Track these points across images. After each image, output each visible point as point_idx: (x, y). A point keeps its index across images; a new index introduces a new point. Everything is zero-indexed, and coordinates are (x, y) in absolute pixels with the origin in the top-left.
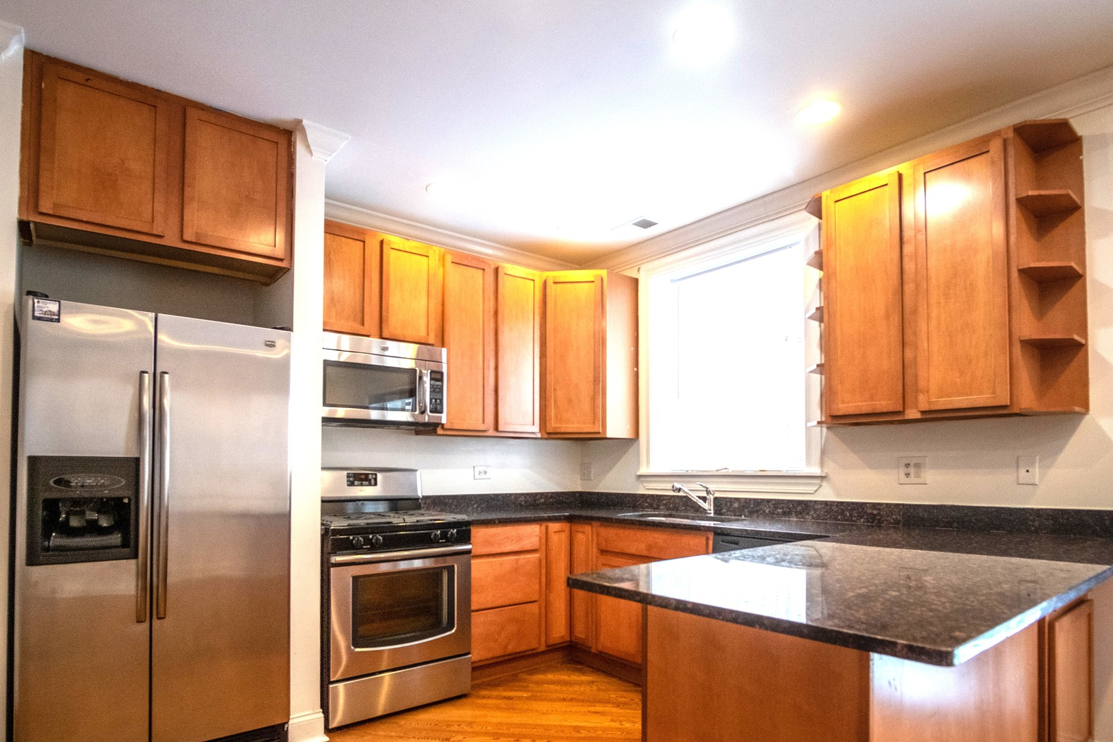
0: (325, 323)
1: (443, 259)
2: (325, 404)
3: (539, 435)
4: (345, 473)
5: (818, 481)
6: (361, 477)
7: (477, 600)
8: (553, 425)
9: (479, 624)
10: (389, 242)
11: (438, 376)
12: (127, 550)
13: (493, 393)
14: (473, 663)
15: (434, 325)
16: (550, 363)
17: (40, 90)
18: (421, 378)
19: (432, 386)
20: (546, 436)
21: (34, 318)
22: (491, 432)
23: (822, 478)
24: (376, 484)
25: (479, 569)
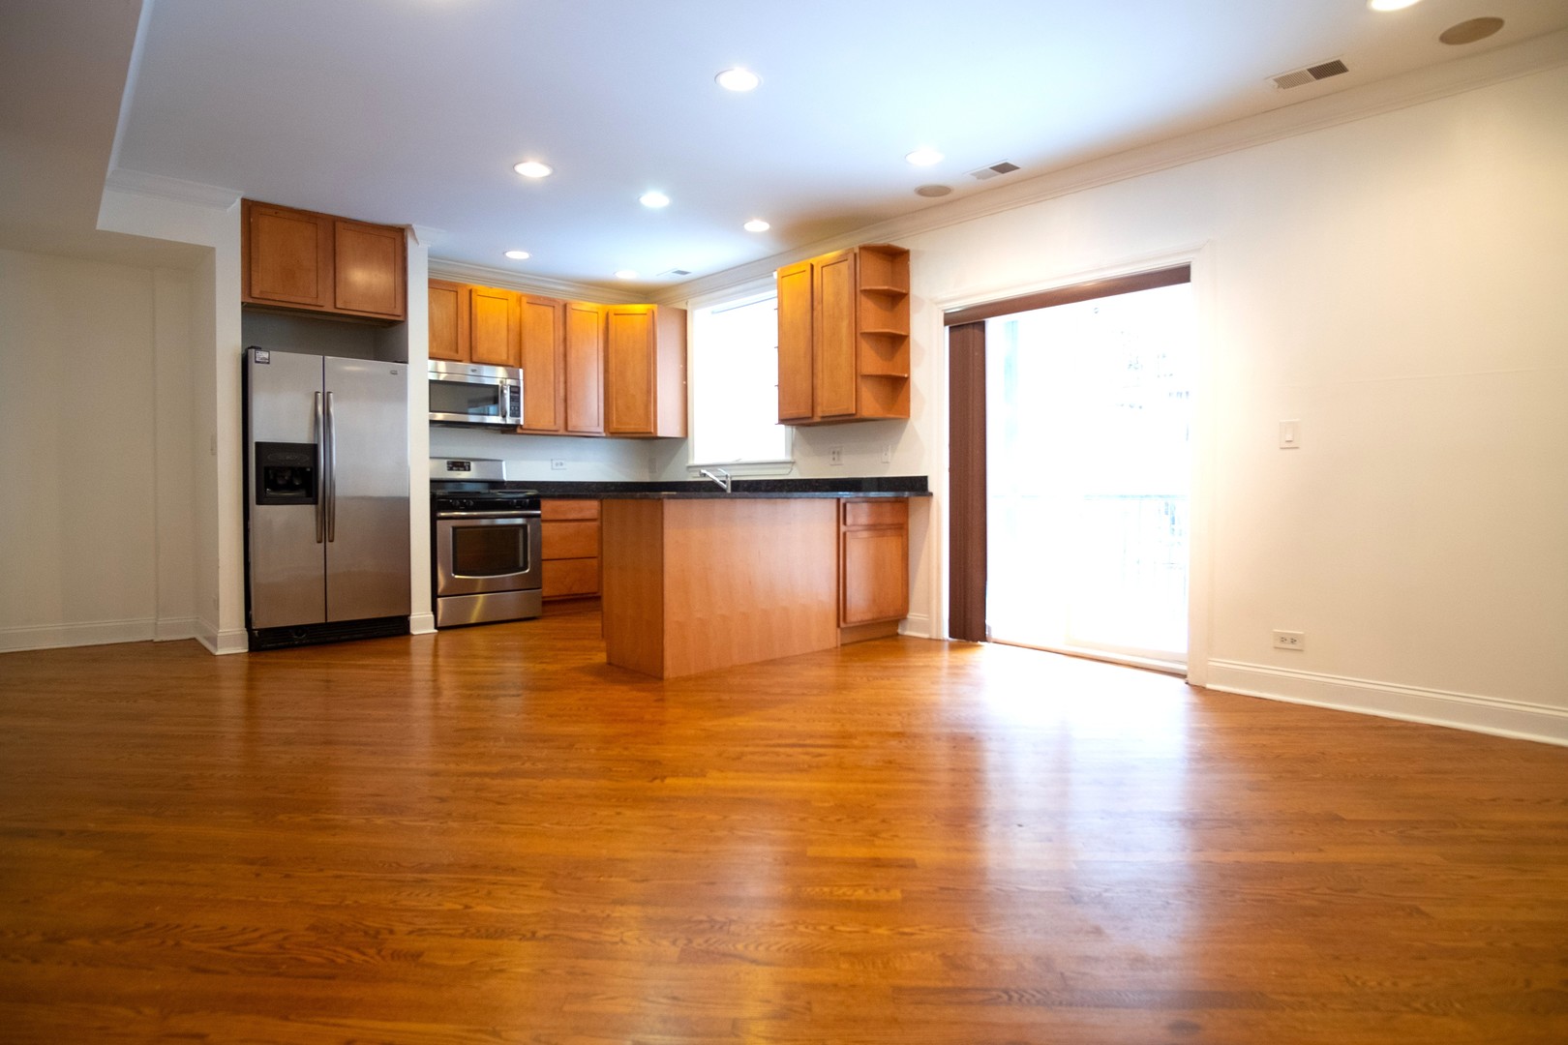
0: (430, 353)
1: (520, 300)
2: (430, 411)
3: (604, 435)
4: (446, 461)
5: (789, 465)
6: (458, 465)
7: (546, 553)
8: (614, 426)
9: (549, 570)
10: (476, 290)
11: (516, 390)
12: (311, 499)
13: (562, 401)
14: (544, 597)
15: (512, 352)
16: (612, 378)
17: (250, 224)
18: (502, 391)
19: (511, 397)
20: (609, 435)
21: (256, 362)
22: (562, 432)
23: (793, 463)
24: (469, 470)
25: (547, 529)
